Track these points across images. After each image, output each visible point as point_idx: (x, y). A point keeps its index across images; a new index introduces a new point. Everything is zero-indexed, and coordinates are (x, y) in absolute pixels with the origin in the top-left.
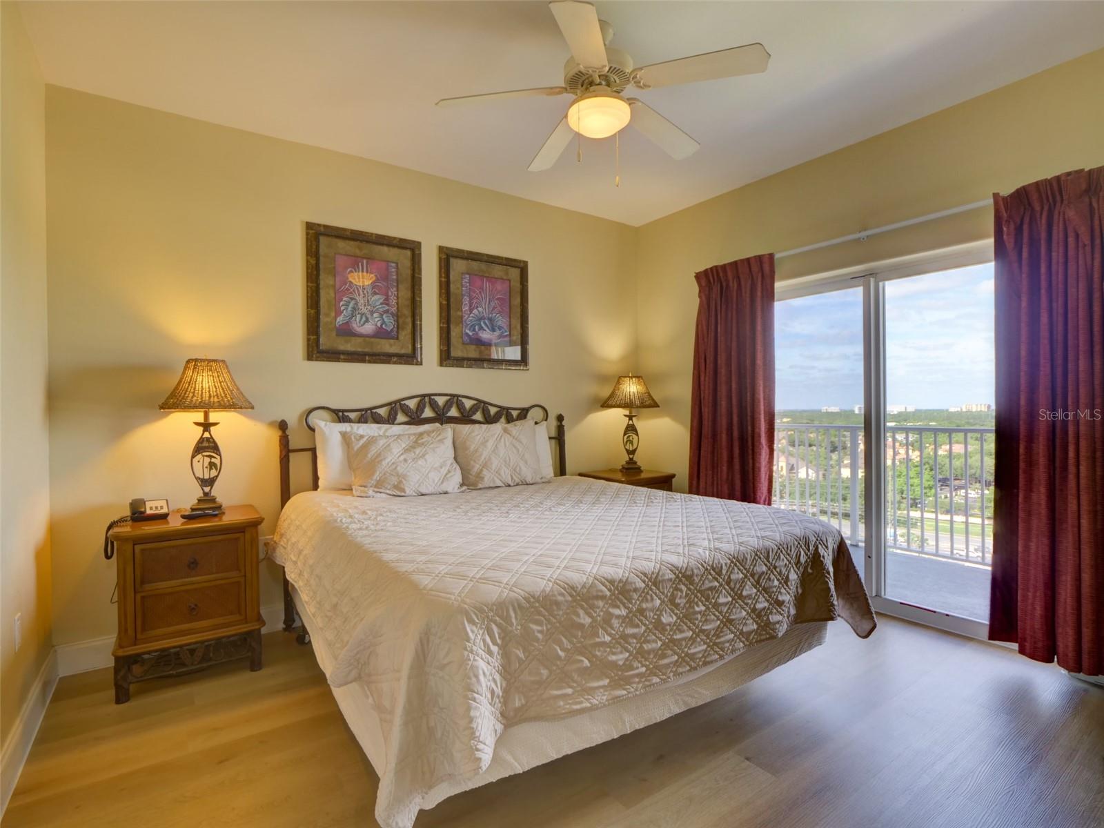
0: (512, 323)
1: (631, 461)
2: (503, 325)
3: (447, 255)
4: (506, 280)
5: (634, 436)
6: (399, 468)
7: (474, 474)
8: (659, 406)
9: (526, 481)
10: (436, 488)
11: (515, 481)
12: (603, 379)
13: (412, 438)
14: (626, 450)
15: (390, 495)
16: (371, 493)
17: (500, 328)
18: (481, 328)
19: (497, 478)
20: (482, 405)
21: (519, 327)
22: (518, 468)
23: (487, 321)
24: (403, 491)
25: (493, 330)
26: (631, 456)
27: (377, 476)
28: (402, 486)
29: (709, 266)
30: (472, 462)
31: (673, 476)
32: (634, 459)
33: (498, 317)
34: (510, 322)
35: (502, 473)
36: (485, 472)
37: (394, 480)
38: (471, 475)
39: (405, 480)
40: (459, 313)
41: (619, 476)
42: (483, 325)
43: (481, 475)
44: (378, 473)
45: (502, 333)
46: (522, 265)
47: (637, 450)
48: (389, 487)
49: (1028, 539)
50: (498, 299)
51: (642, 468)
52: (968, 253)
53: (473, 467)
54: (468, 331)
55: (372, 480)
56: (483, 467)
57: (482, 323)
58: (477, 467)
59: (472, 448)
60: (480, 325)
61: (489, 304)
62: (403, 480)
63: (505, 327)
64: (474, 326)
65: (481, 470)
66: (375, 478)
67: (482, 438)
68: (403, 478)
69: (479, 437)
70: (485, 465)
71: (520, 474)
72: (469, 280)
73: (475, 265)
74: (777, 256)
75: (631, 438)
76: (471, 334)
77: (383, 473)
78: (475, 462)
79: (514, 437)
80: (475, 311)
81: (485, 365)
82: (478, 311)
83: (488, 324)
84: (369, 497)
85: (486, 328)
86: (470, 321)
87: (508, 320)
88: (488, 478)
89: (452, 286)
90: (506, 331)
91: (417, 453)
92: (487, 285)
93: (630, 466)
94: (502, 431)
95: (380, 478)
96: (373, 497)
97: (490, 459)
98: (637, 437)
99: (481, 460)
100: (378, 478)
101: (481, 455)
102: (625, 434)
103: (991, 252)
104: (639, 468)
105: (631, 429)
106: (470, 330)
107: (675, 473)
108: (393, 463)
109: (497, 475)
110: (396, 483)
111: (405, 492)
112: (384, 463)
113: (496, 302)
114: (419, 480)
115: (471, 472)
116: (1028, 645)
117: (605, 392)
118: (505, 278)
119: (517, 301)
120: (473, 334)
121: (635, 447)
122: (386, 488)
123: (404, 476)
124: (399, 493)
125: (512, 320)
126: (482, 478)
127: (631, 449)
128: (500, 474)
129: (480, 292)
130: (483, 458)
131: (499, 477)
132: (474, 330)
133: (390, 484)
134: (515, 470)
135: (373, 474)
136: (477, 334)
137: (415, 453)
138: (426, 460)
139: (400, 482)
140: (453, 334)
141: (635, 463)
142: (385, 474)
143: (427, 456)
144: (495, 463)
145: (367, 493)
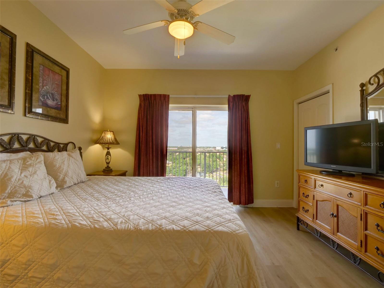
0: (62, 98)
1: (108, 167)
2: (58, 98)
3: (32, 50)
4: (60, 75)
5: (109, 156)
6: (24, 182)
7: (60, 180)
8: (119, 144)
9: (82, 181)
10: (48, 191)
11: (78, 181)
12: (94, 131)
13: (20, 161)
14: (106, 162)
15: (22, 201)
16: (9, 203)
17: (57, 100)
18: (48, 98)
19: (72, 181)
20: (47, 141)
21: (65, 101)
22: (80, 174)
23: (50, 95)
24: (31, 196)
25: (54, 101)
26: (108, 165)
27: (8, 190)
28: (30, 194)
29: (145, 93)
30: (59, 174)
31: (127, 172)
32: (109, 166)
33: (56, 94)
34: (61, 97)
35: (74, 178)
36: (66, 179)
37: (23, 191)
38: (59, 181)
39: (31, 189)
40: (37, 87)
41: (102, 173)
42: (49, 96)
43: (65, 180)
44: (10, 187)
45: (58, 103)
46: (67, 70)
47: (110, 162)
48: (19, 196)
49: (235, 177)
50: (56, 84)
51: (113, 170)
52: (218, 107)
53: (60, 176)
54: (41, 98)
55: (5, 193)
56: (65, 176)
57: (48, 95)
58: (62, 176)
59: (57, 166)
60: (47, 96)
61: (52, 85)
62: (30, 190)
63: (59, 100)
64: (44, 95)
65: (64, 178)
66: (7, 192)
67: (61, 160)
68: (29, 188)
69: (59, 159)
70: (66, 175)
71: (80, 178)
72: (43, 69)
73: (47, 62)
74: (170, 96)
75: (108, 157)
76: (42, 100)
77: (13, 187)
78: (60, 173)
79: (74, 159)
80: (45, 87)
81: (49, 119)
82: (46, 88)
83: (51, 96)
84: (9, 206)
85: (50, 98)
86: (43, 92)
87: (60, 96)
88: (69, 182)
89: (34, 69)
90: (59, 102)
91: (31, 171)
92: (51, 75)
93: (107, 169)
94: (68, 156)
95: (11, 191)
96: (12, 205)
97: (68, 171)
98: (110, 157)
99: (64, 172)
100: (10, 191)
101: (63, 169)
102: (106, 156)
103: (227, 109)
104: (111, 170)
105: (108, 154)
106: (42, 97)
107: (127, 170)
108: (19, 179)
109: (72, 179)
110: (25, 193)
111: (33, 198)
112: (13, 180)
113: (55, 85)
114: (39, 188)
115: (59, 180)
116: (236, 202)
117: (95, 137)
118: (60, 74)
119: (64, 87)
120: (44, 100)
121: (109, 161)
122: (18, 197)
123: (30, 187)
124: (29, 199)
125: (62, 96)
126: (66, 182)
127: (108, 162)
128: (73, 179)
129: (48, 77)
130: (64, 171)
131: (73, 180)
132: (44, 98)
133: (20, 194)
134: (78, 176)
135: (6, 189)
136: (45, 100)
137: (29, 171)
138: (37, 175)
139: (28, 191)
140: (34, 98)
141: (110, 167)
142: (15, 187)
143: (37, 172)
144: (70, 173)
145: (6, 203)
